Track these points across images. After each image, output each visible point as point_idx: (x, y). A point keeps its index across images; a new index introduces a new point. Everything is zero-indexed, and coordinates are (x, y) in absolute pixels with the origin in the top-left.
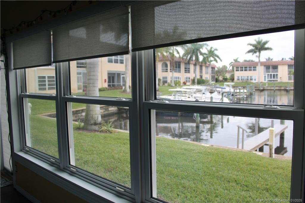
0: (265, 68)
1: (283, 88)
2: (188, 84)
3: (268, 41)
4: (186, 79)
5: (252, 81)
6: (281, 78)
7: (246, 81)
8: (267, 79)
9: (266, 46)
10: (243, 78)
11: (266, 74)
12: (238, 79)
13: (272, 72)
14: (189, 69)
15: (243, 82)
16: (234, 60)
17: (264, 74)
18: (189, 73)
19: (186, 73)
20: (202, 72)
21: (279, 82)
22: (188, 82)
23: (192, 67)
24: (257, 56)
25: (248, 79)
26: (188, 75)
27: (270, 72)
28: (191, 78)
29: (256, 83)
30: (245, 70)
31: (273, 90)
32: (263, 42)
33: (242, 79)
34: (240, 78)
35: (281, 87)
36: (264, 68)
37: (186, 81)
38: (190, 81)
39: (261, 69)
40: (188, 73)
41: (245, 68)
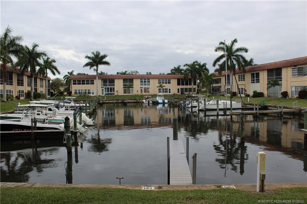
0: (103, 81)
1: (120, 101)
2: (22, 98)
3: (106, 56)
4: (20, 93)
5: (90, 95)
6: (117, 91)
7: (84, 95)
8: (104, 93)
9: (104, 60)
10: (81, 92)
11: (104, 88)
12: (76, 93)
13: (109, 86)
14: (23, 81)
15: (81, 96)
16: (69, 73)
17: (102, 88)
18: (23, 85)
19: (19, 85)
20: (37, 85)
21: (116, 96)
22: (21, 96)
23: (25, 80)
24: (94, 70)
25: (86, 93)
26: (21, 88)
27: (107, 86)
28: (24, 92)
29: (94, 96)
30: (83, 84)
31: (112, 103)
32: (100, 56)
33: (79, 93)
34: (78, 92)
35: (119, 100)
36: (101, 82)
37: (20, 94)
38: (23, 94)
39: (98, 83)
40: (21, 85)
41: (82, 81)
